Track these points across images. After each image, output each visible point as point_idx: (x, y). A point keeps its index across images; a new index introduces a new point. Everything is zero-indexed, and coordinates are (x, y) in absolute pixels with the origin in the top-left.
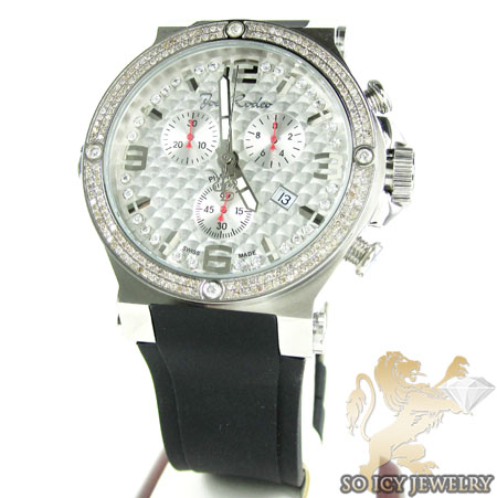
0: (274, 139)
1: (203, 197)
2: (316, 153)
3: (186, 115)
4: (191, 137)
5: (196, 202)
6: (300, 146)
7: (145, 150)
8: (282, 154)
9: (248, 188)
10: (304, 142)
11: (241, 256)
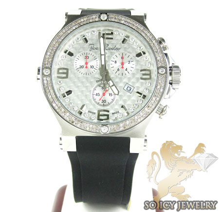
0: (122, 64)
1: (95, 89)
2: (140, 69)
3: (84, 54)
4: (86, 63)
5: (92, 91)
6: (134, 66)
7: (67, 69)
8: (126, 70)
9: (114, 85)
10: (135, 64)
11: (113, 114)
